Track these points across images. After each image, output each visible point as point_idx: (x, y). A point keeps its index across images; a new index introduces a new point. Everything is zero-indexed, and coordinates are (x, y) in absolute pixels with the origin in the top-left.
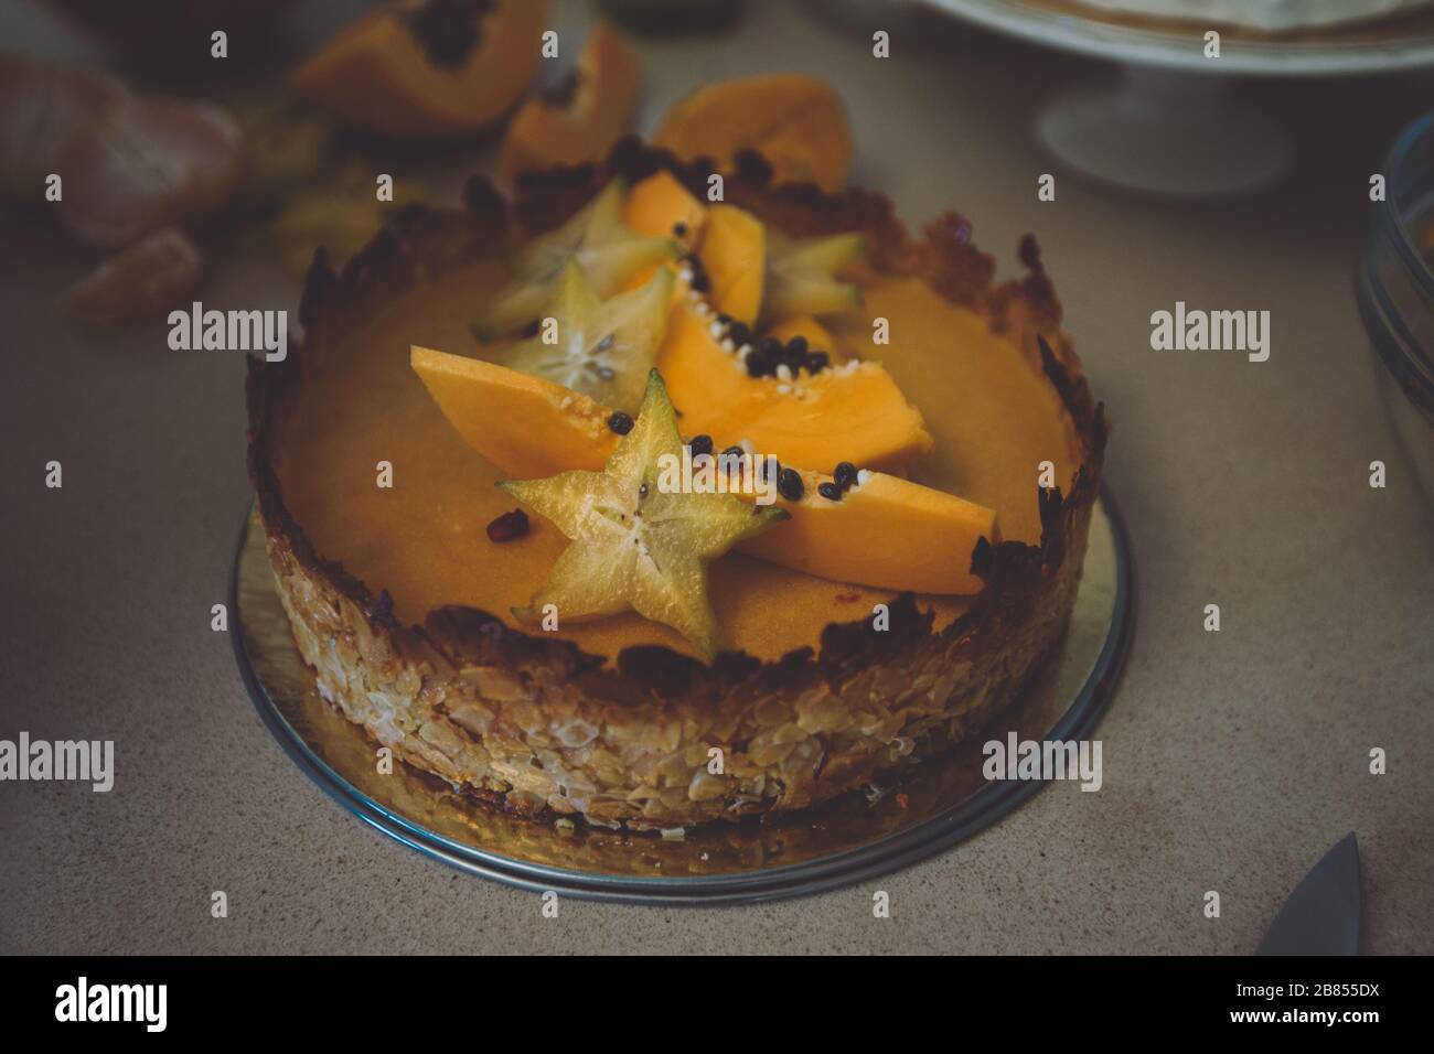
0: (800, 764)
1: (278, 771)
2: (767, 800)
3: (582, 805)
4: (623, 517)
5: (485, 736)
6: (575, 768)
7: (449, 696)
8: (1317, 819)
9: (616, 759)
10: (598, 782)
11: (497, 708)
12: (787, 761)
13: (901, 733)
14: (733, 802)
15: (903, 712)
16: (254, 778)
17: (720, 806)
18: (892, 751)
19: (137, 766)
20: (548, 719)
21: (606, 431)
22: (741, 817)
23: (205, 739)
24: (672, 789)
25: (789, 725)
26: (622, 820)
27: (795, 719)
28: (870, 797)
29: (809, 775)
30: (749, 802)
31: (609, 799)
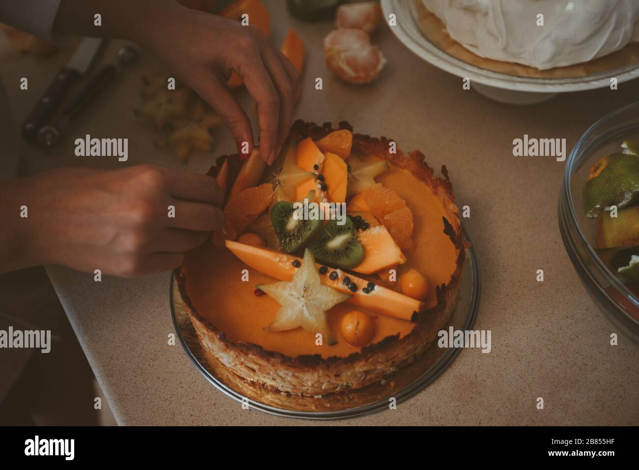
0: (357, 379)
1: (192, 372)
2: (347, 386)
4: (298, 298)
5: (257, 371)
6: (285, 381)
7: (245, 360)
8: (530, 386)
10: (293, 385)
11: (260, 365)
12: (353, 378)
14: (337, 388)
15: (390, 362)
17: (333, 389)
18: (388, 371)
19: (148, 370)
20: (276, 370)
21: (292, 266)
22: (340, 392)
23: (168, 359)
26: (302, 394)
28: (382, 383)
29: (361, 381)
30: (341, 388)
31: (297, 389)
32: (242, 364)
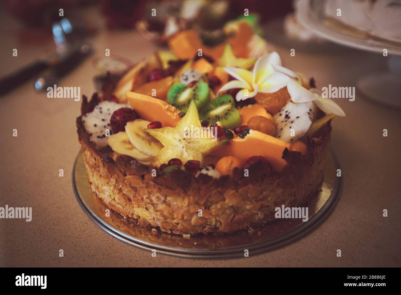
0: (226, 216)
2: (216, 228)
3: (159, 224)
4: (180, 140)
5: (132, 199)
6: (157, 211)
7: (123, 186)
9: (169, 208)
10: (164, 216)
11: (135, 189)
12: (222, 214)
13: (259, 210)
14: (205, 228)
15: (260, 203)
17: (201, 228)
18: (256, 216)
20: (150, 193)
21: (178, 117)
22: (208, 233)
24: (186, 220)
25: (222, 202)
26: (171, 230)
27: (224, 200)
28: (249, 232)
29: (229, 221)
30: (211, 228)
31: (168, 223)
32: (120, 190)
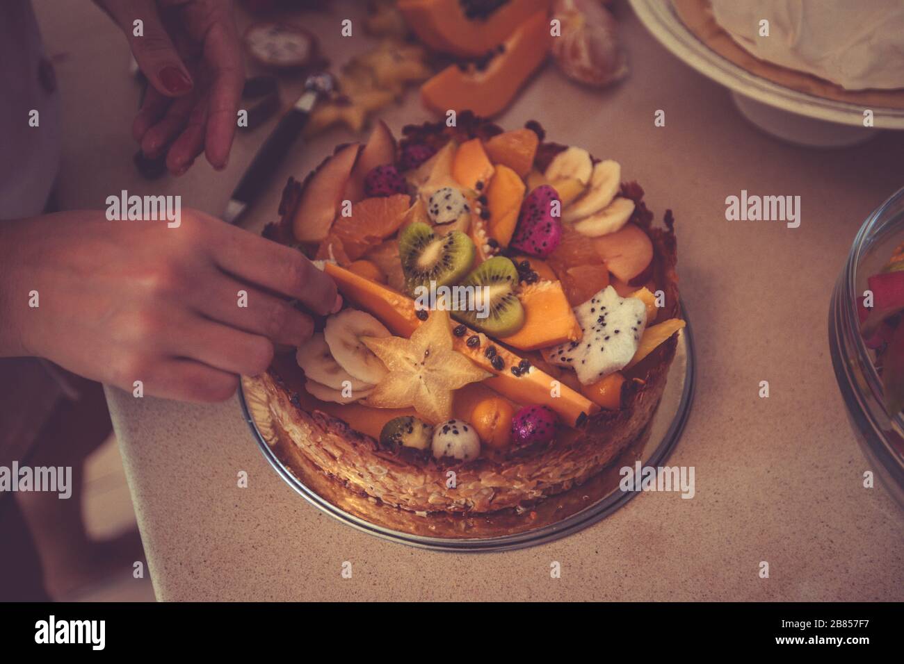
0: (482, 497)
2: (466, 506)
4: (416, 364)
5: (338, 459)
6: (377, 481)
7: (323, 440)
10: (387, 489)
11: (343, 451)
12: (476, 495)
14: (450, 505)
15: (535, 481)
16: (238, 447)
17: (444, 506)
18: (529, 495)
21: (415, 316)
22: (454, 512)
26: (399, 504)
27: (479, 480)
28: (518, 511)
29: (487, 502)
30: (457, 507)
31: (392, 496)
32: (318, 445)
